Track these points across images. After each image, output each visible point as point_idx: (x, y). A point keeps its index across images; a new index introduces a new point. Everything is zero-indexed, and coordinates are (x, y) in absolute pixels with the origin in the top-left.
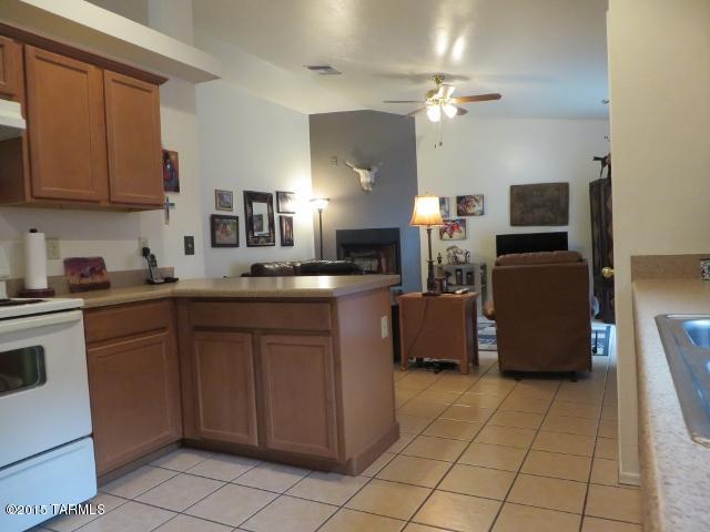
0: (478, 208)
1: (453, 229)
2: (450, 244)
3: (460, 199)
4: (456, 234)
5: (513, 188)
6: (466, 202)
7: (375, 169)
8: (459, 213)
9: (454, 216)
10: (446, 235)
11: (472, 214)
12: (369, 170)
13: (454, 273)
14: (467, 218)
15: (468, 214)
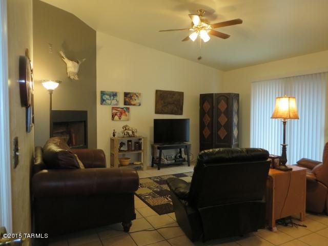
0: (137, 102)
1: (121, 114)
2: (124, 124)
3: (126, 94)
4: (123, 117)
5: (157, 91)
6: (131, 97)
7: (80, 63)
8: (125, 103)
9: (121, 105)
10: (116, 118)
11: (134, 105)
12: (78, 63)
13: (126, 144)
14: (130, 107)
15: (131, 105)
